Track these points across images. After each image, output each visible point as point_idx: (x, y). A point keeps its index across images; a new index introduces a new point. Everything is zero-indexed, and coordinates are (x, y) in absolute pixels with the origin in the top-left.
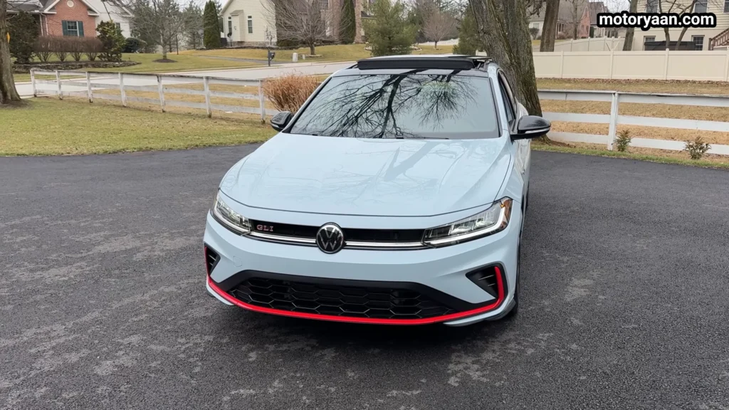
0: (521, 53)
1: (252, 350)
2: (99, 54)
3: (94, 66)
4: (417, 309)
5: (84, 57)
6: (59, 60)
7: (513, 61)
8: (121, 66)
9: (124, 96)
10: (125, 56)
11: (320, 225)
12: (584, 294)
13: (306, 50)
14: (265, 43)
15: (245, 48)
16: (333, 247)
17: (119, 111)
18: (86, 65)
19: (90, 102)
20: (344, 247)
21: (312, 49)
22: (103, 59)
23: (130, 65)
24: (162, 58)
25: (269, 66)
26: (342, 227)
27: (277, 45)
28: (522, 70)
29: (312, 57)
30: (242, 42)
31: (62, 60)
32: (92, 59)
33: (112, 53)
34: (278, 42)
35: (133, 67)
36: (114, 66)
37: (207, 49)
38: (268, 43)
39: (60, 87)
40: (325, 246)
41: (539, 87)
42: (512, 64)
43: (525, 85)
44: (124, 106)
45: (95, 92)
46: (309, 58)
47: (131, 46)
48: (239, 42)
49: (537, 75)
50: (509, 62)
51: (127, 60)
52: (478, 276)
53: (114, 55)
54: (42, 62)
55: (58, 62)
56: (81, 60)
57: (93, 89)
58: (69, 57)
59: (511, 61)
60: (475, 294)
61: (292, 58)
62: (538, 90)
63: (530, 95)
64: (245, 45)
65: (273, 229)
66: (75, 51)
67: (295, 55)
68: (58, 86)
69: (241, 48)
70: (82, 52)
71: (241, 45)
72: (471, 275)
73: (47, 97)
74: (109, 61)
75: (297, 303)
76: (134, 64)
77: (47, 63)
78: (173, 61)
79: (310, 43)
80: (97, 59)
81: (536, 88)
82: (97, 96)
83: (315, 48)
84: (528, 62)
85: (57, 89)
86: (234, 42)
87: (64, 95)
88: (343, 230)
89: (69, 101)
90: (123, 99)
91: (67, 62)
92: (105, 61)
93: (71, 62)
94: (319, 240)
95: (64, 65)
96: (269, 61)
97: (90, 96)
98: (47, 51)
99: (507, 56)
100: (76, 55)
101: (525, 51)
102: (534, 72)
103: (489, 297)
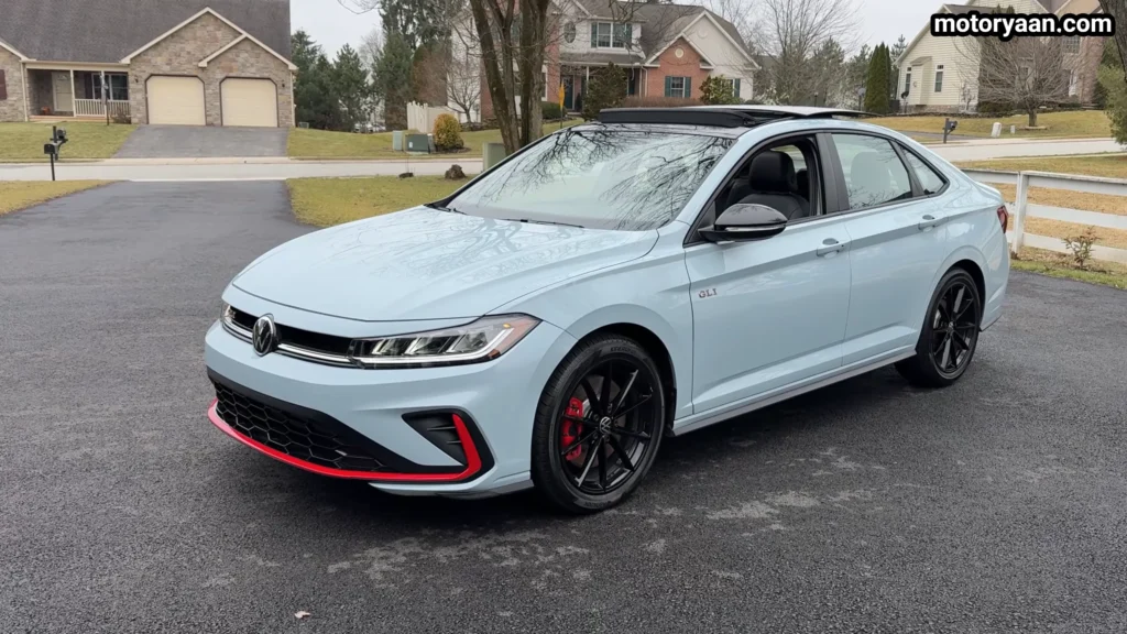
13: (1021, 119)
14: (957, 108)
15: (924, 114)
20: (274, 349)
21: (1032, 117)
25: (945, 142)
26: (276, 321)
27: (977, 110)
29: (1031, 130)
30: (922, 106)
34: (979, 105)
38: (963, 107)
40: (256, 344)
46: (1021, 132)
48: (917, 106)
61: (991, 130)
64: (926, 110)
67: (997, 125)
69: (920, 115)
71: (920, 110)
79: (1030, 107)
83: (1039, 116)
86: (911, 107)
94: (254, 336)
96: (946, 134)
103: (449, 461)
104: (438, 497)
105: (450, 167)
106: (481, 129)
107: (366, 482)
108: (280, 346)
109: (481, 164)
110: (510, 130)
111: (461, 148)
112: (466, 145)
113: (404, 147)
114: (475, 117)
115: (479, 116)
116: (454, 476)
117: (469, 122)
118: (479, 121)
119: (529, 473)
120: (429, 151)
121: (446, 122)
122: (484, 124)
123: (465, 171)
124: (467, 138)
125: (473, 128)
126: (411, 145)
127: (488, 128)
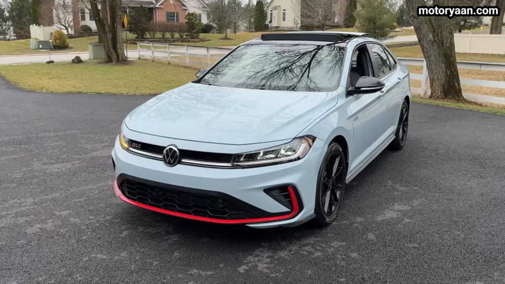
0: (444, 33)
1: (126, 229)
2: (186, 34)
3: (182, 41)
4: (227, 213)
5: (177, 35)
6: (162, 37)
7: (436, 39)
8: (198, 41)
9: (188, 60)
10: (202, 35)
11: (166, 146)
12: (395, 216)
15: (280, 30)
16: (172, 162)
17: (183, 69)
18: (178, 41)
19: (169, 63)
20: (180, 162)
22: (188, 37)
23: (204, 41)
24: (224, 37)
26: (179, 148)
27: (300, 29)
28: (444, 45)
30: (278, 27)
31: (164, 37)
32: (181, 37)
33: (194, 33)
34: (301, 26)
35: (206, 42)
36: (194, 42)
37: (255, 32)
38: (294, 27)
39: (153, 53)
40: (167, 161)
41: (458, 60)
42: (435, 41)
43: (446, 58)
44: (188, 67)
45: (172, 57)
47: (207, 29)
48: (276, 27)
49: (457, 50)
50: (432, 39)
51: (203, 38)
52: (276, 193)
53: (195, 35)
54: (152, 38)
55: (161, 38)
56: (175, 37)
57: (171, 55)
58: (168, 35)
59: (434, 38)
60: (272, 205)
62: (457, 61)
63: (450, 64)
65: (141, 146)
66: (172, 31)
68: (151, 52)
69: (277, 31)
70: (175, 32)
71: (277, 29)
72: (268, 191)
73: (146, 59)
74: (192, 38)
75: (151, 199)
76: (206, 41)
77: (154, 38)
78: (231, 39)
79: (322, 27)
80: (184, 37)
81: (455, 59)
82: (173, 60)
84: (449, 40)
85: (151, 55)
86: (273, 27)
87: (156, 58)
88: (180, 150)
89: (158, 63)
90: (187, 62)
91: (166, 38)
92: (189, 38)
93: (169, 38)
94: (164, 157)
95: (164, 40)
97: (169, 60)
98: (154, 31)
99: (431, 36)
100: (172, 34)
101: (448, 32)
102: (454, 48)
103: (285, 209)
104: (280, 227)
105: (75, 57)
106: (75, 37)
107: (244, 225)
108: (182, 161)
109: (88, 54)
110: (107, 38)
111: (68, 47)
112: (70, 45)
113: (37, 48)
114: (71, 32)
115: (73, 31)
116: (287, 216)
117: (68, 34)
118: (73, 33)
119: (314, 211)
120: (51, 49)
121: (59, 34)
122: (77, 35)
123: (82, 58)
124: (70, 42)
125: (71, 37)
126: (41, 46)
127: (79, 37)
